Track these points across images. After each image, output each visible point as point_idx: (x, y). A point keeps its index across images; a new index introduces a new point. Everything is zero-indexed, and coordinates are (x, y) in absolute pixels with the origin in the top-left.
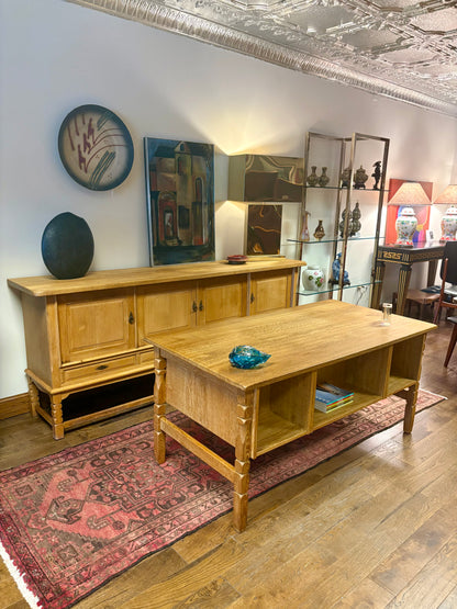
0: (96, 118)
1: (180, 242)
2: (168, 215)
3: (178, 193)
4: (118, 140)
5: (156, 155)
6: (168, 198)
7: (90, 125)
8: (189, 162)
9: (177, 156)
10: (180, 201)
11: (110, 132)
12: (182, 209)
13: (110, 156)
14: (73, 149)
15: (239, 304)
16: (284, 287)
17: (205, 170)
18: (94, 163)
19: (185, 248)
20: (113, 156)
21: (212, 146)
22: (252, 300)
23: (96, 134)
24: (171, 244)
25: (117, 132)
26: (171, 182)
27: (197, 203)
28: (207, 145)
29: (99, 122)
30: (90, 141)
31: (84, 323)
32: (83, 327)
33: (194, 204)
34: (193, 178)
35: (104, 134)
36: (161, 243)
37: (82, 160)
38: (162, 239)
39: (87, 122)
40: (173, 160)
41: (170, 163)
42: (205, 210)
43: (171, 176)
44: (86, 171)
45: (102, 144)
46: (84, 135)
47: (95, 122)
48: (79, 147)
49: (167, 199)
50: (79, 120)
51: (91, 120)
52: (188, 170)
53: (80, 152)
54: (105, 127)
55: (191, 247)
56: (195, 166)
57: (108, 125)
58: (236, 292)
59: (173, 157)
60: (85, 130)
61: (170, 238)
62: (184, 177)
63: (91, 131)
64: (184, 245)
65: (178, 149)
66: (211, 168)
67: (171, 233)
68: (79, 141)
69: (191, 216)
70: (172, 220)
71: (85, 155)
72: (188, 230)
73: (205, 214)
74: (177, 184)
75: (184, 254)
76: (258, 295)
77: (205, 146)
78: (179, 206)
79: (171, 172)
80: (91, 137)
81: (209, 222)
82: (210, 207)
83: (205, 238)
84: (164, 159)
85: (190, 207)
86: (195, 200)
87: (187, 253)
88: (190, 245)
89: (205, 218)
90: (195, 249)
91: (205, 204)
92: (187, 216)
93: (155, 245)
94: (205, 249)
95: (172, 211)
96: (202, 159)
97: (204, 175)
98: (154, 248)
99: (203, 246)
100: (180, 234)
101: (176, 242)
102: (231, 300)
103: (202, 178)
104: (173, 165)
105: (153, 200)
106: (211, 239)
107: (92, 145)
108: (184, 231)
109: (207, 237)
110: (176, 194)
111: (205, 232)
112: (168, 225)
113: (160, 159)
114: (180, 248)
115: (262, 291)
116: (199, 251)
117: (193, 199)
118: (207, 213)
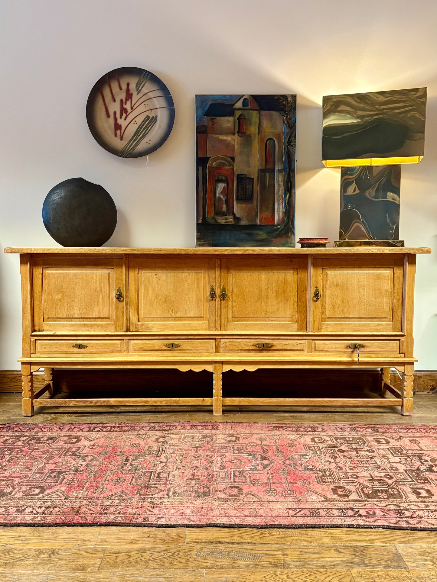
0: (133, 82)
1: (237, 219)
2: (221, 186)
3: (238, 159)
4: (160, 102)
5: (207, 114)
6: (222, 164)
7: (128, 90)
8: (255, 119)
9: (238, 114)
10: (239, 168)
11: (151, 95)
12: (241, 178)
13: (150, 121)
14: (108, 116)
15: (293, 300)
16: (386, 285)
17: (281, 128)
18: (132, 129)
19: (245, 227)
20: (154, 120)
21: (294, 97)
22: (317, 295)
23: (135, 98)
24: (222, 221)
25: (158, 93)
26: (227, 145)
27: (267, 171)
28: (285, 97)
29: (138, 85)
30: (128, 106)
31: (61, 291)
32: (58, 296)
33: (262, 172)
34: (261, 140)
35: (144, 98)
36: (209, 219)
37: (118, 127)
38: (210, 215)
39: (124, 87)
40: (231, 119)
41: (227, 122)
42: (279, 180)
43: (229, 138)
44: (122, 139)
45: (142, 108)
46: (122, 101)
47: (133, 87)
48: (115, 113)
49: (220, 167)
50: (115, 85)
51: (128, 84)
52: (253, 129)
53: (116, 119)
54: (144, 90)
55: (254, 227)
56: (266, 124)
57: (148, 87)
58: (286, 282)
59: (232, 114)
60: (123, 96)
61: (224, 214)
62: (247, 139)
63: (129, 96)
64: (243, 223)
65: (239, 104)
66: (292, 126)
67: (224, 208)
68: (114, 107)
69: (257, 188)
70: (227, 192)
71: (120, 121)
72: (250, 205)
73: (279, 185)
74: (236, 147)
75: (243, 236)
76: (329, 292)
77: (282, 98)
78: (238, 175)
79: (227, 134)
80: (129, 103)
81: (285, 195)
82: (289, 175)
83: (278, 215)
84: (218, 118)
85: (255, 175)
86: (264, 167)
87: (247, 234)
88: (253, 223)
89: (278, 190)
90: (261, 230)
91: (280, 171)
92: (249, 187)
93: (200, 222)
94: (277, 230)
95: (226, 181)
96: (275, 114)
97: (279, 134)
98: (198, 224)
99: (274, 226)
100: (238, 209)
101: (230, 219)
102: (277, 292)
103: (276, 138)
104: (230, 125)
105: (201, 168)
106: (288, 218)
107: (129, 110)
108: (244, 205)
109: (281, 215)
110: (233, 159)
111: (279, 208)
112: (220, 198)
113: (212, 119)
114: (236, 227)
115: (337, 285)
116: (268, 233)
117: (261, 164)
118: (282, 183)
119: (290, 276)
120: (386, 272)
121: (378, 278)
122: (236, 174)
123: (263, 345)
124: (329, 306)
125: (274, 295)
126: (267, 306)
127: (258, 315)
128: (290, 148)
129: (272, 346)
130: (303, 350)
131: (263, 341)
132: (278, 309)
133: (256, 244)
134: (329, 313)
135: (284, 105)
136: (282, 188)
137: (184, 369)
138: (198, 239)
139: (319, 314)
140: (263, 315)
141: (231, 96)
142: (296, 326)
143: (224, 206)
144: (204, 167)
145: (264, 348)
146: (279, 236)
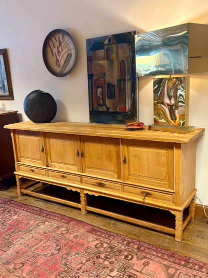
0: (60, 36)
1: (108, 108)
2: (100, 90)
3: (107, 74)
4: (72, 45)
5: (91, 50)
6: (100, 78)
7: (60, 41)
8: (115, 49)
9: (106, 47)
10: (108, 79)
11: (68, 42)
12: (109, 85)
14: (53, 55)
15: (115, 161)
16: (163, 159)
17: (128, 53)
19: (112, 113)
20: (71, 55)
22: (125, 161)
23: (62, 45)
24: (101, 109)
25: (70, 41)
26: (102, 66)
27: (122, 80)
28: (130, 33)
29: (63, 37)
30: (60, 50)
31: (24, 145)
33: (119, 80)
34: (118, 62)
35: (66, 44)
36: (95, 108)
37: (57, 61)
38: (95, 106)
39: (58, 40)
40: (103, 51)
41: (101, 53)
42: (128, 85)
43: (102, 62)
44: (59, 67)
45: (66, 49)
46: (58, 47)
47: (61, 38)
48: (56, 53)
49: (98, 79)
50: (53, 39)
51: (59, 38)
52: (114, 56)
53: (56, 57)
54: (66, 40)
55: (116, 113)
56: (120, 51)
57: (67, 38)
58: (110, 151)
59: (103, 48)
60: (58, 44)
61: (101, 106)
62: (111, 62)
63: (60, 44)
64: (111, 110)
65: (106, 42)
66: (133, 51)
67: (102, 103)
68: (56, 50)
69: (117, 91)
70: (103, 93)
71: (58, 58)
72: (114, 101)
73: (128, 88)
74: (106, 67)
75: (111, 118)
76: (131, 160)
77: (128, 34)
78: (108, 83)
79: (101, 60)
80: (60, 47)
81: (132, 94)
82: (133, 82)
83: (128, 107)
84: (97, 51)
85: (115, 83)
86: (120, 78)
87: (113, 117)
88: (116, 111)
89: (128, 91)
90: (119, 115)
91: (128, 80)
92: (113, 90)
93: (91, 110)
94: (127, 115)
95: (102, 87)
96: (125, 45)
97: (127, 58)
98: (90, 111)
99: (126, 112)
100: (108, 103)
101: (104, 108)
102: (106, 156)
103: (126, 60)
104: (103, 54)
105: (90, 80)
106: (134, 108)
107: (61, 51)
108: (111, 101)
109: (129, 106)
110: (105, 74)
111: (128, 102)
112: (99, 97)
113: (94, 52)
114: (107, 113)
115: (135, 156)
116: (123, 117)
117: (119, 77)
118: (130, 87)
119: (112, 148)
120: (163, 152)
121: (158, 154)
122: (106, 82)
123: (100, 183)
124: (132, 168)
125: (105, 157)
126: (102, 163)
127: (99, 167)
128: (133, 65)
129: (104, 185)
130: (119, 190)
131: (100, 182)
132: (107, 166)
133: (117, 122)
134: (132, 172)
135: (130, 39)
136: (130, 91)
137: (69, 188)
138: (90, 119)
139: (127, 171)
140: (101, 168)
141: (102, 37)
142: (116, 176)
143: (101, 101)
144: (92, 80)
145: (101, 185)
146: (129, 118)
